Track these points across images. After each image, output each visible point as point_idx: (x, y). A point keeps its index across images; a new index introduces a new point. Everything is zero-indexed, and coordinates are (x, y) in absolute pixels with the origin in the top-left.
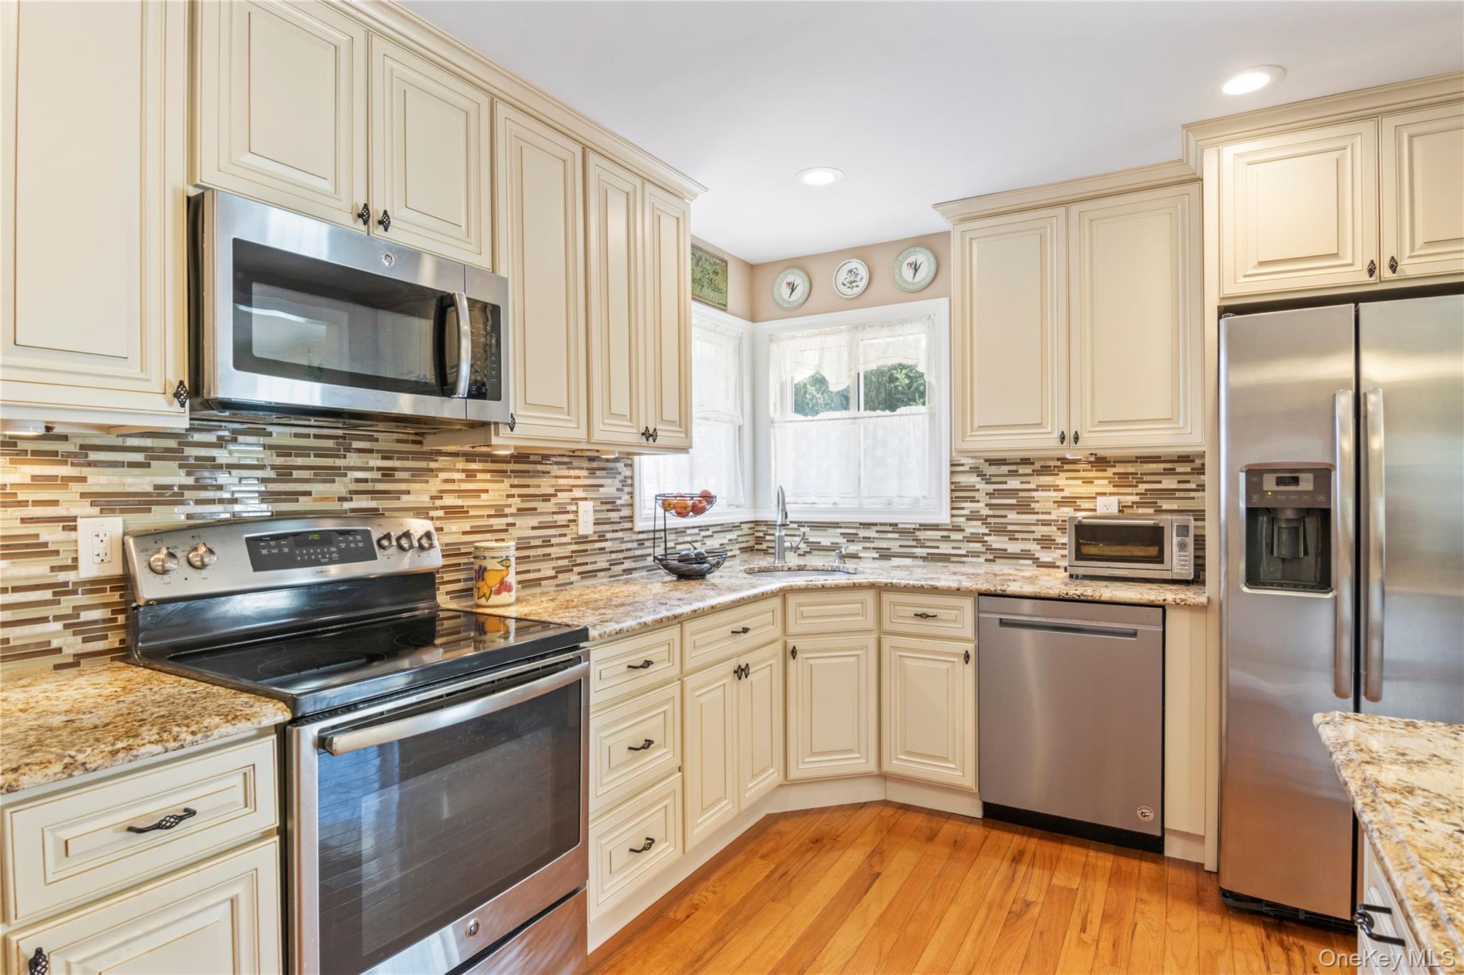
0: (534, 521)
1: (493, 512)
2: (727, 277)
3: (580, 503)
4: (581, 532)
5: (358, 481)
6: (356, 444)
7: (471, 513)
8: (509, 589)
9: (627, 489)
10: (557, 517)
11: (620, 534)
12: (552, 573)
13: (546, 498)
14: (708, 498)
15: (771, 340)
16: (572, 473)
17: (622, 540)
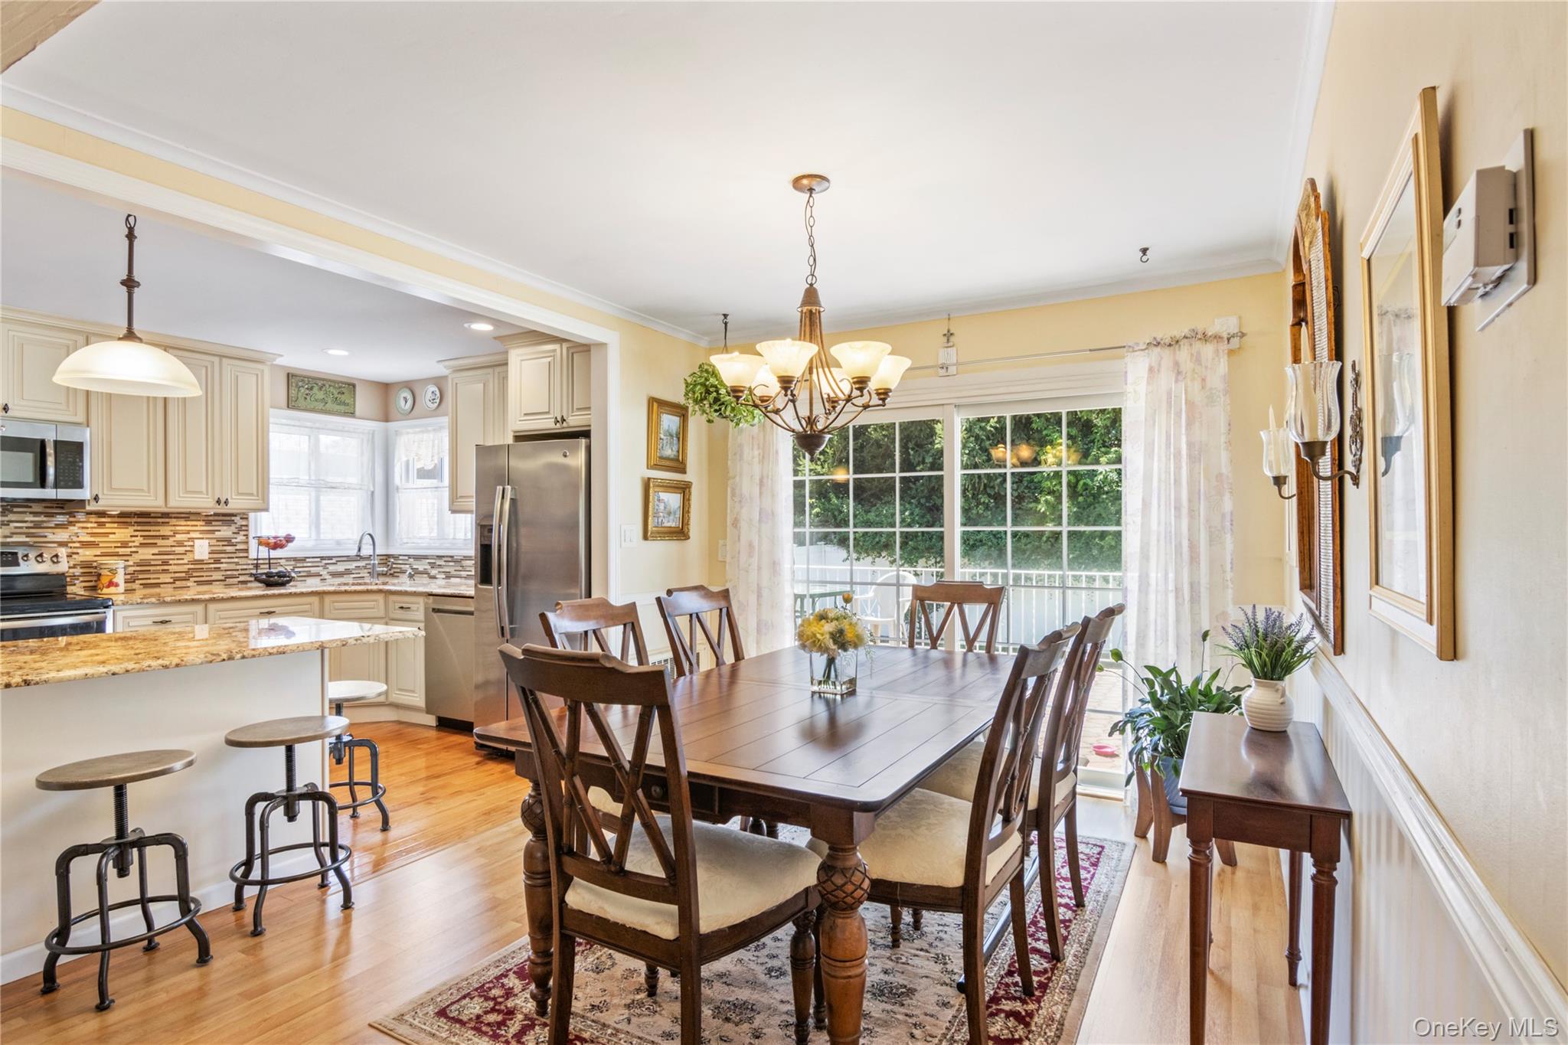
0: (156, 550)
1: (119, 545)
2: (354, 394)
3: (196, 541)
4: (196, 558)
5: (16, 528)
6: (15, 510)
7: (101, 545)
8: (117, 585)
9: (242, 533)
10: (173, 549)
11: (236, 560)
12: (172, 580)
13: (164, 537)
14: (289, 539)
15: (397, 435)
16: (189, 523)
17: (237, 564)
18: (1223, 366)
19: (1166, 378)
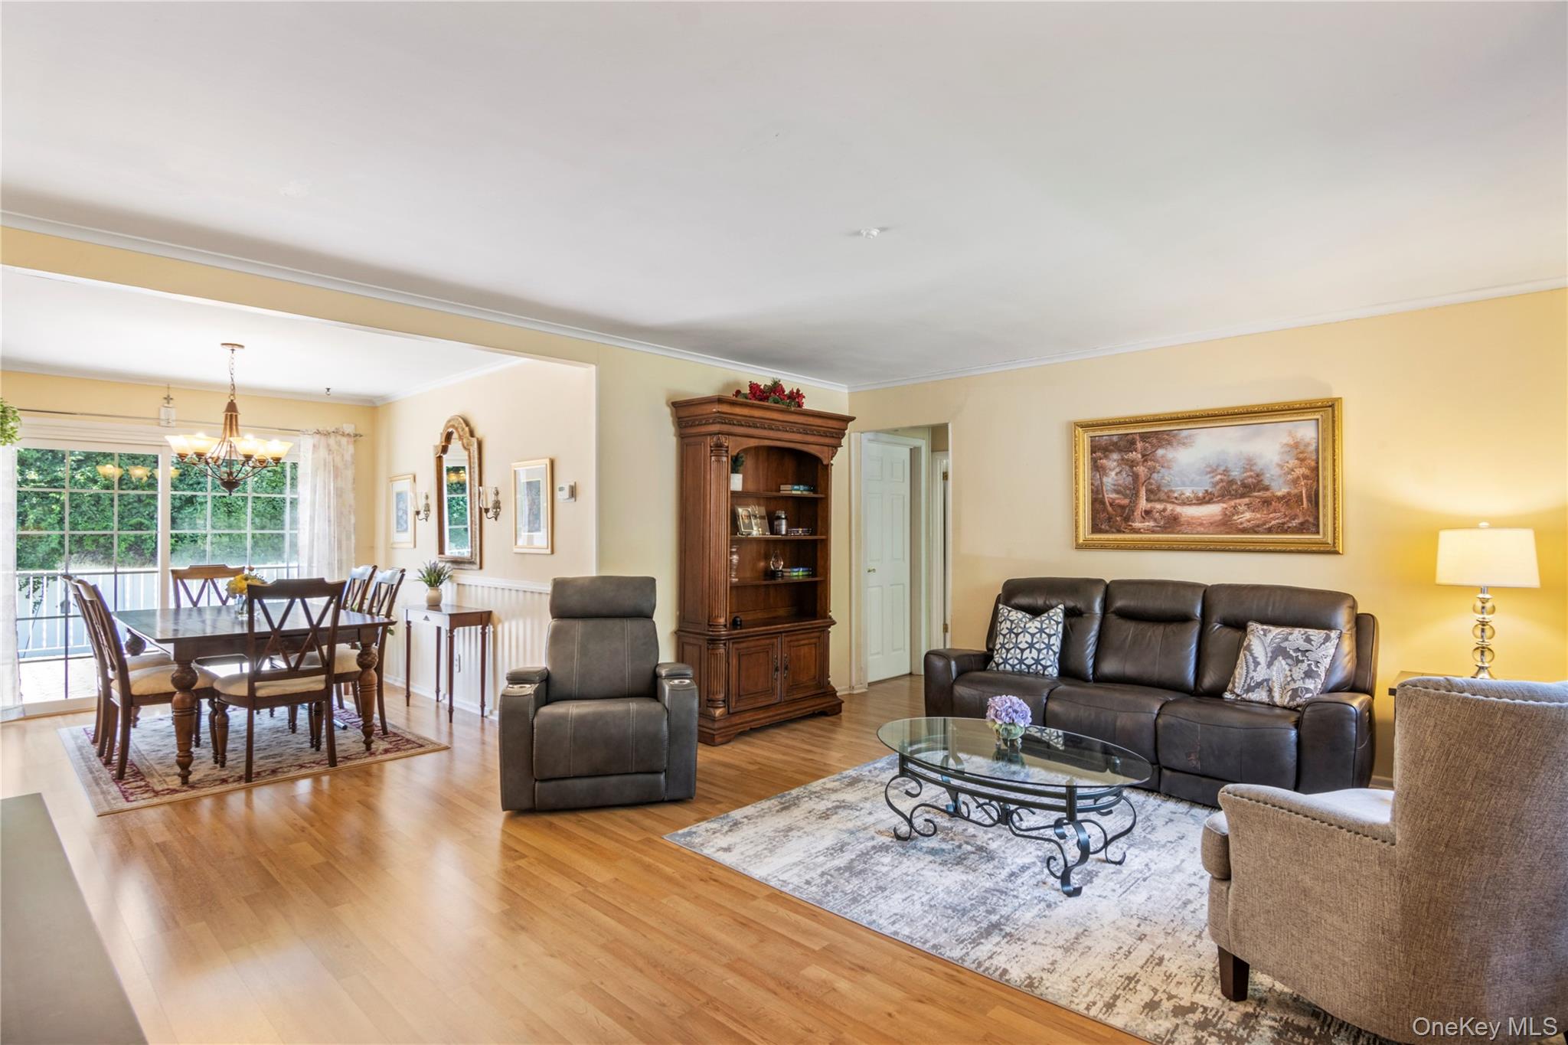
18: (351, 449)
19: (323, 452)
